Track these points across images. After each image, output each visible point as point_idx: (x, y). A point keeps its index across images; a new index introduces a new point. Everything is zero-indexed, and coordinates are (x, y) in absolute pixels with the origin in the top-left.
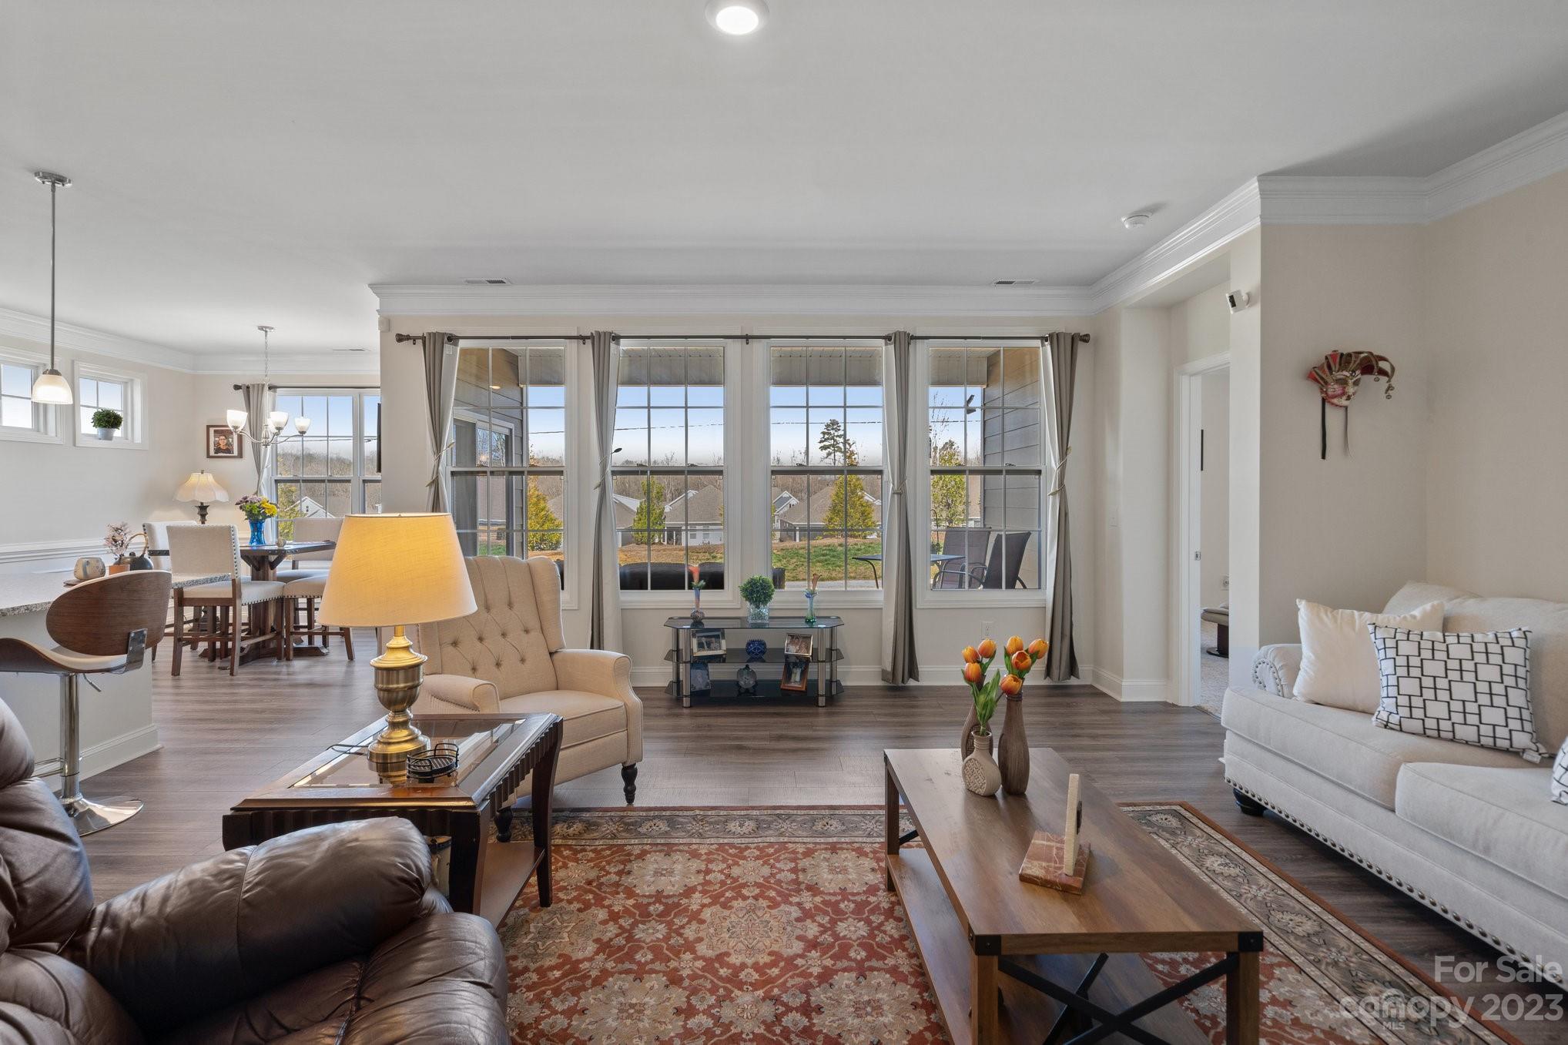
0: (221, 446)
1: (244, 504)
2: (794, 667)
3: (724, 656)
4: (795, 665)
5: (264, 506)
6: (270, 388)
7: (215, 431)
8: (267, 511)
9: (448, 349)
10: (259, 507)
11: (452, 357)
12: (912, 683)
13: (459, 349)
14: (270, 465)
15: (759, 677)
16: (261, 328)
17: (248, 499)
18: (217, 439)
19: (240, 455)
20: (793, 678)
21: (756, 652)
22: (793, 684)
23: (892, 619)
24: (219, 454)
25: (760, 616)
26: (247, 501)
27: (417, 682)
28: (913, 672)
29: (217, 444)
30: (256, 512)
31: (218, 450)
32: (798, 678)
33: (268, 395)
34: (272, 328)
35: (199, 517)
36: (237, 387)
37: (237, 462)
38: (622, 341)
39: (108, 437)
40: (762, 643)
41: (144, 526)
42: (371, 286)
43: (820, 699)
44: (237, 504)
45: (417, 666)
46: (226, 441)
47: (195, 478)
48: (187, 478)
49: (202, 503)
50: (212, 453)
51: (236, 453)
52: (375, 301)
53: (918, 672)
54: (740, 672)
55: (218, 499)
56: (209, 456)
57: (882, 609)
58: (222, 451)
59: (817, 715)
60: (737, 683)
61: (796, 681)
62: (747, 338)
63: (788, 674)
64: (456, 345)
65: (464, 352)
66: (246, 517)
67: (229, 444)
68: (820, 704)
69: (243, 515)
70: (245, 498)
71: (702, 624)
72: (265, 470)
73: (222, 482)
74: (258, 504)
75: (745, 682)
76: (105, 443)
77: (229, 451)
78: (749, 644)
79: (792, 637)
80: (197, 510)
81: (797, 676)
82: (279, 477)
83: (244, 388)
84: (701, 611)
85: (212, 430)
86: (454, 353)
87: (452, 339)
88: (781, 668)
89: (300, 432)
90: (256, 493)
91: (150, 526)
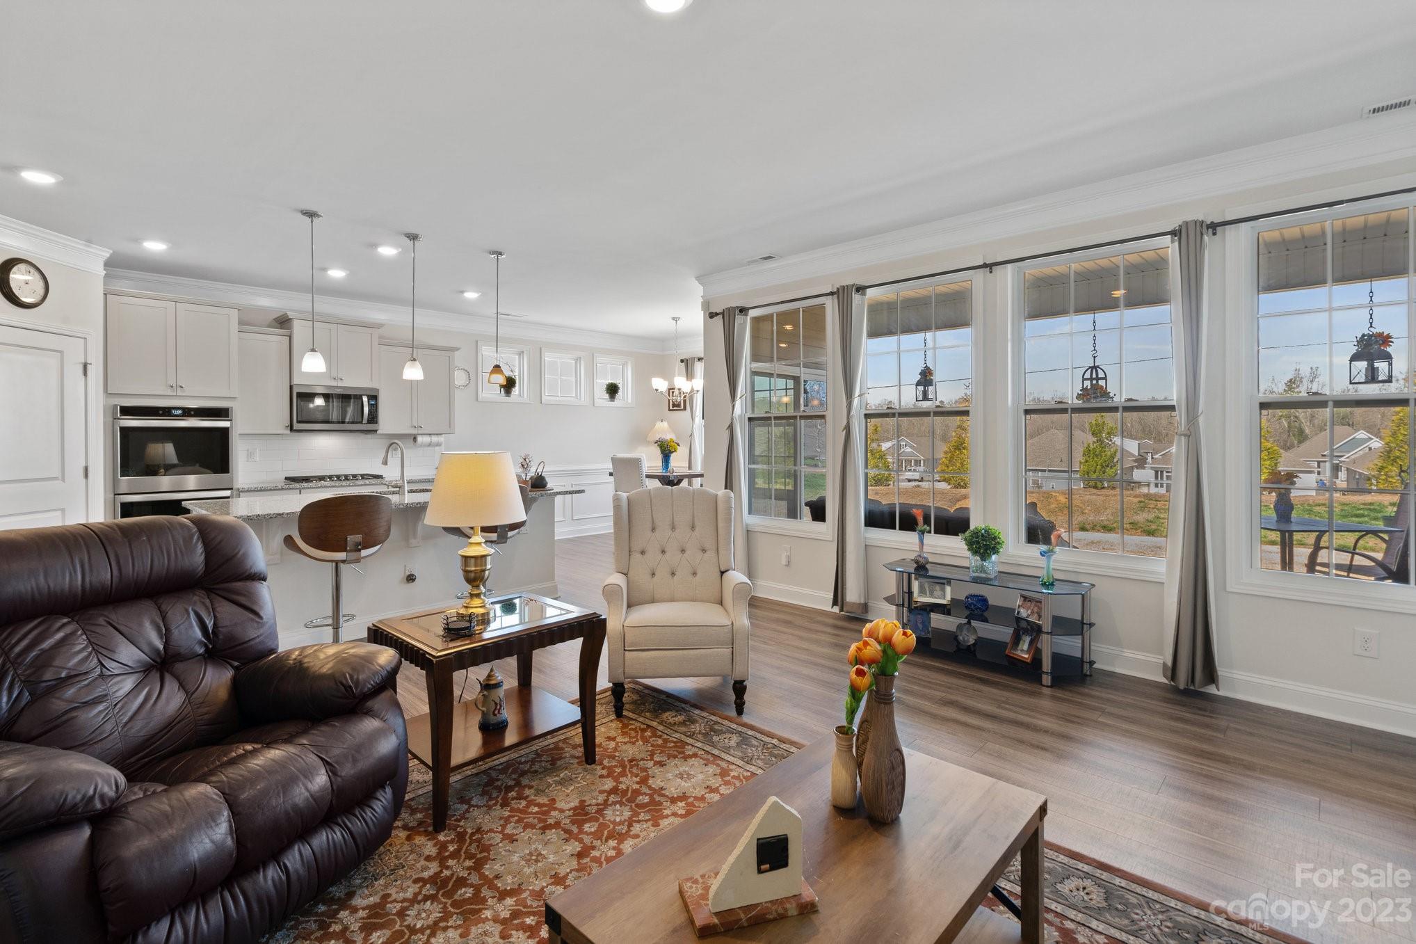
2: (1023, 634)
3: (948, 607)
4: (1026, 632)
6: (699, 360)
9: (739, 319)
11: (743, 324)
12: (1212, 690)
13: (749, 318)
15: (981, 634)
16: (673, 319)
19: (685, 409)
20: (1020, 647)
21: (977, 608)
22: (1019, 653)
23: (1175, 599)
24: (674, 409)
25: (983, 569)
27: (484, 568)
28: (1211, 675)
31: (674, 406)
32: (1025, 647)
33: (697, 364)
36: (682, 361)
38: (868, 291)
39: (611, 400)
40: (983, 600)
42: (697, 278)
43: (1044, 677)
44: (656, 443)
45: (484, 557)
48: (654, 425)
50: (671, 408)
51: (682, 408)
52: (698, 290)
53: (1218, 676)
54: (960, 627)
56: (670, 410)
57: (1163, 583)
58: (677, 406)
59: (1037, 694)
60: (956, 638)
61: (1023, 652)
62: (989, 266)
63: (1017, 640)
64: (746, 315)
65: (756, 320)
68: (1044, 682)
69: (659, 452)
71: (927, 570)
75: (964, 638)
77: (679, 405)
78: (967, 597)
79: (1025, 598)
81: (1025, 644)
83: (685, 361)
84: (925, 555)
86: (745, 322)
87: (743, 311)
88: (1010, 631)
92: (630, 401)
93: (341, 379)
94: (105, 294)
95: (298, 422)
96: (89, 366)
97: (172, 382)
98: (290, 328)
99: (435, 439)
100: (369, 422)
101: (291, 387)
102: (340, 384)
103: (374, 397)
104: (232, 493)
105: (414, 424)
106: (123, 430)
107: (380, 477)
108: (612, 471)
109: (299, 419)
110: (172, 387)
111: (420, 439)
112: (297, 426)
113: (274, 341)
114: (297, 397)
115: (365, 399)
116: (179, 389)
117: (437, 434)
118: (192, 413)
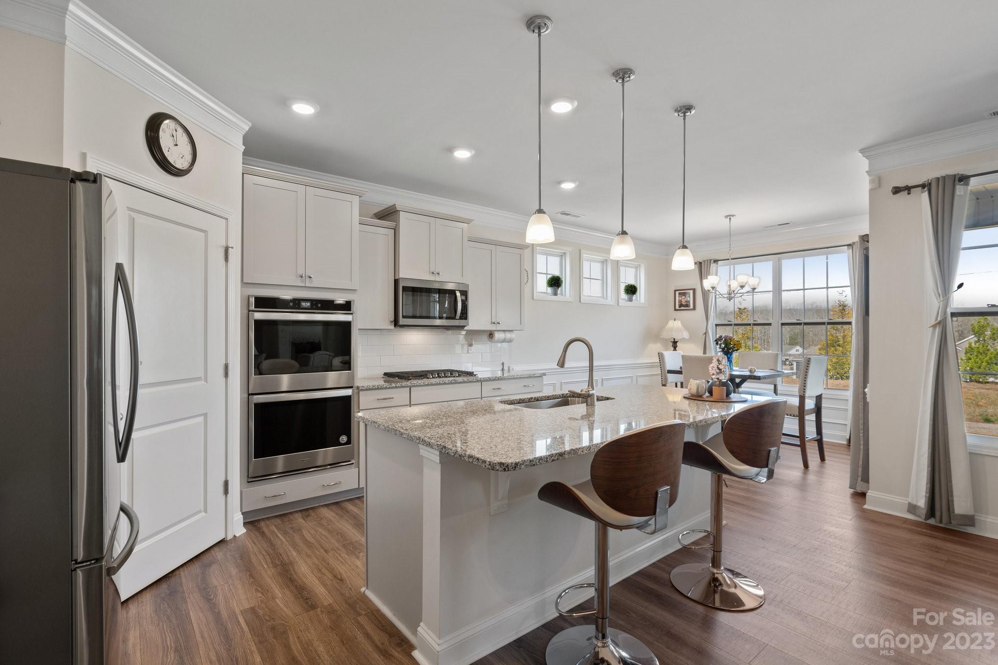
0: (683, 303)
7: (679, 294)
13: (970, 190)
14: (714, 314)
18: (680, 298)
19: (694, 308)
24: (682, 308)
29: (680, 301)
31: (681, 305)
33: (713, 266)
34: (734, 216)
35: (673, 348)
37: (693, 312)
41: (659, 354)
42: (862, 151)
47: (672, 324)
48: (667, 323)
49: (674, 339)
50: (677, 307)
52: (866, 162)
55: (684, 336)
56: (675, 310)
58: (684, 306)
64: (968, 186)
65: (974, 193)
72: (711, 318)
73: (686, 327)
76: (629, 303)
77: (687, 305)
80: (671, 344)
82: (719, 323)
85: (677, 293)
86: (966, 195)
87: (963, 180)
89: (752, 289)
91: (662, 354)
93: (438, 274)
94: (243, 174)
95: (404, 317)
96: (230, 250)
97: (301, 271)
98: (397, 221)
99: (508, 335)
100: (461, 318)
101: (396, 282)
102: (438, 279)
103: (464, 293)
104: (353, 392)
105: (493, 321)
106: (257, 322)
107: (471, 374)
109: (404, 315)
110: (302, 277)
111: (497, 336)
112: (402, 321)
113: (382, 233)
114: (403, 291)
115: (458, 294)
116: (308, 279)
117: (509, 331)
118: (319, 305)
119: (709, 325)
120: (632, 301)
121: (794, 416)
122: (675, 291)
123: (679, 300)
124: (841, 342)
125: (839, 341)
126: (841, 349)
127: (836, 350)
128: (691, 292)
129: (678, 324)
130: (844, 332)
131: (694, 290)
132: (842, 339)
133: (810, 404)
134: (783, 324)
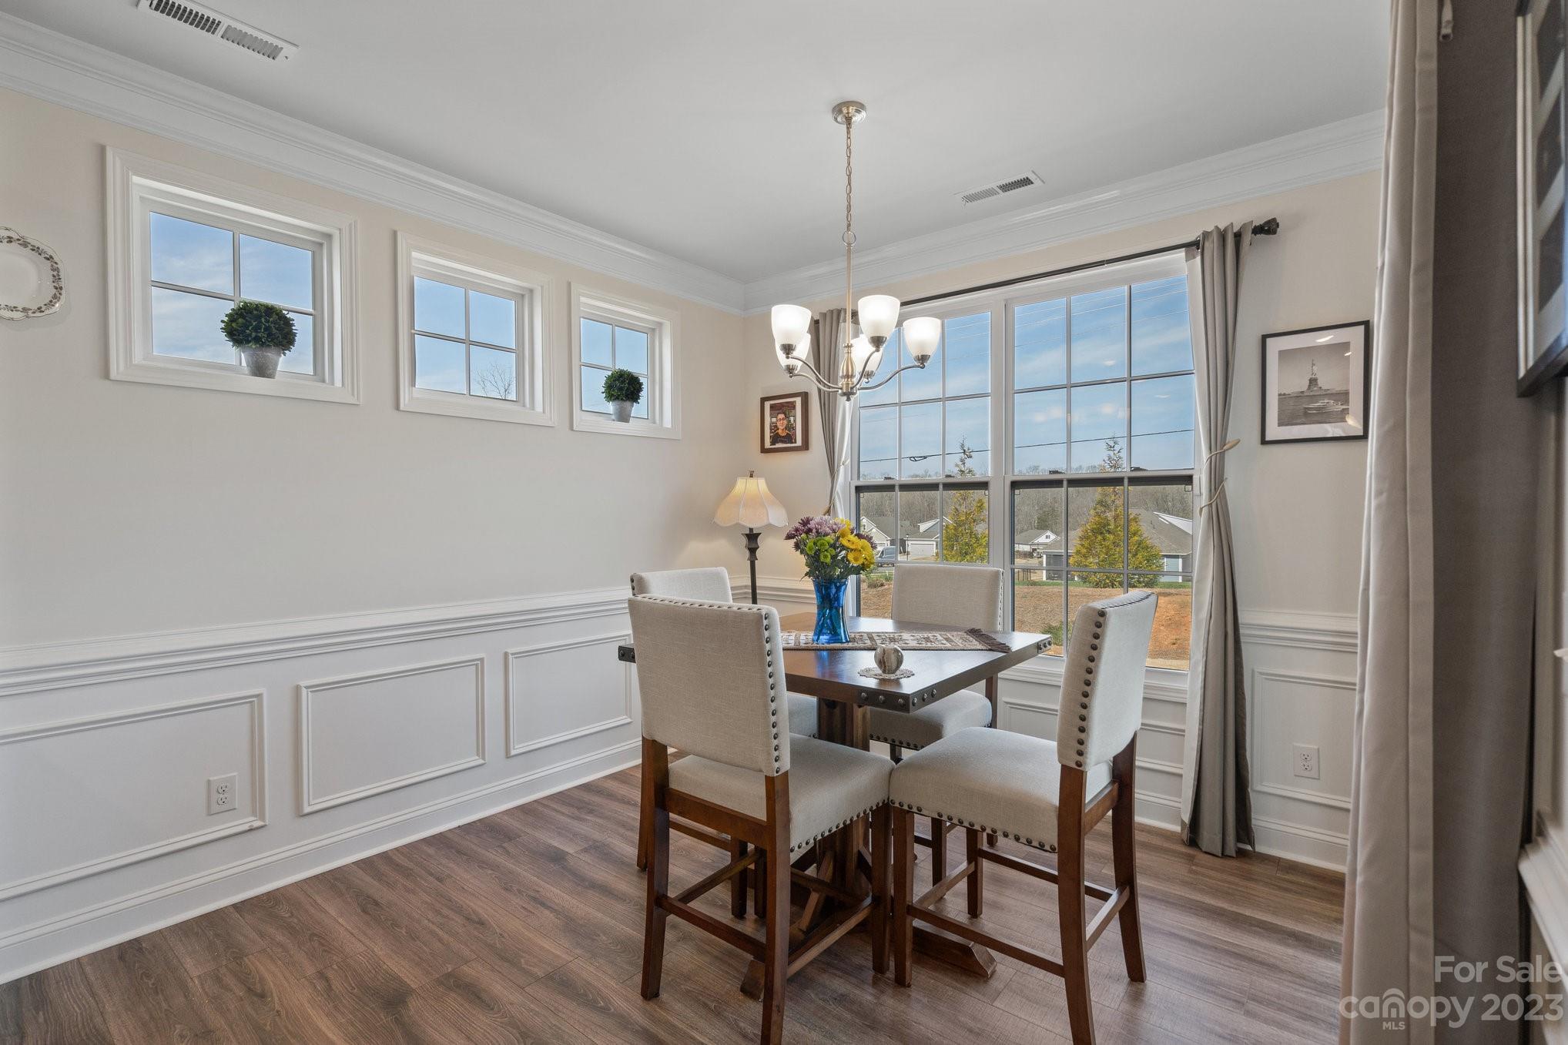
0: (780, 431)
1: (803, 534)
5: (844, 542)
7: (772, 407)
8: (851, 557)
10: (833, 546)
14: (849, 460)
17: (812, 525)
18: (774, 420)
19: (806, 446)
24: (776, 446)
26: (810, 530)
29: (774, 428)
30: (828, 560)
31: (776, 439)
35: (747, 552)
37: (801, 457)
39: (623, 417)
41: (632, 581)
46: (785, 422)
47: (744, 486)
48: (733, 485)
49: (751, 530)
50: (768, 445)
51: (799, 443)
55: (772, 522)
56: (764, 450)
58: (781, 441)
66: (807, 569)
67: (790, 427)
70: (806, 522)
72: (842, 468)
73: (779, 493)
74: (830, 539)
77: (790, 438)
80: (744, 541)
82: (862, 482)
85: (767, 404)
90: (828, 512)
92: (668, 422)
108: (630, 642)
119: (838, 488)
120: (627, 421)
121: (1041, 847)
122: (763, 400)
123: (772, 423)
124: (1112, 527)
125: (1109, 525)
126: (1112, 537)
127: (1104, 540)
128: (798, 401)
129: (758, 486)
130: (1116, 510)
131: (805, 396)
132: (1113, 521)
133: (1097, 781)
134: (1015, 485)
